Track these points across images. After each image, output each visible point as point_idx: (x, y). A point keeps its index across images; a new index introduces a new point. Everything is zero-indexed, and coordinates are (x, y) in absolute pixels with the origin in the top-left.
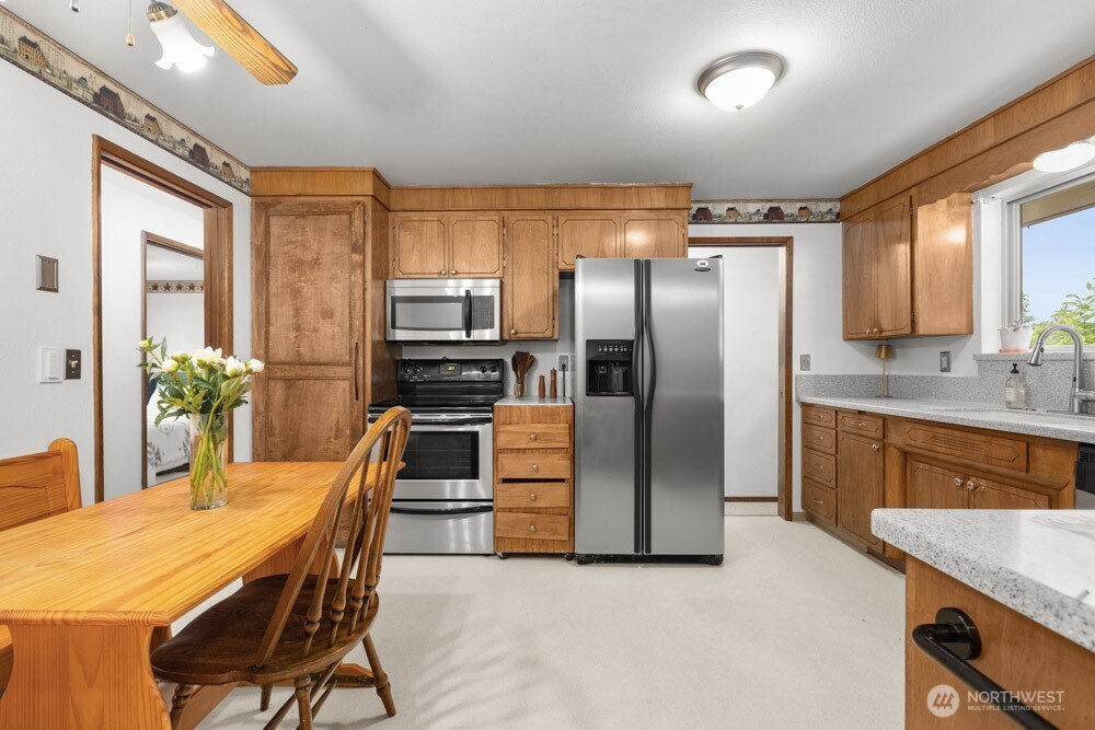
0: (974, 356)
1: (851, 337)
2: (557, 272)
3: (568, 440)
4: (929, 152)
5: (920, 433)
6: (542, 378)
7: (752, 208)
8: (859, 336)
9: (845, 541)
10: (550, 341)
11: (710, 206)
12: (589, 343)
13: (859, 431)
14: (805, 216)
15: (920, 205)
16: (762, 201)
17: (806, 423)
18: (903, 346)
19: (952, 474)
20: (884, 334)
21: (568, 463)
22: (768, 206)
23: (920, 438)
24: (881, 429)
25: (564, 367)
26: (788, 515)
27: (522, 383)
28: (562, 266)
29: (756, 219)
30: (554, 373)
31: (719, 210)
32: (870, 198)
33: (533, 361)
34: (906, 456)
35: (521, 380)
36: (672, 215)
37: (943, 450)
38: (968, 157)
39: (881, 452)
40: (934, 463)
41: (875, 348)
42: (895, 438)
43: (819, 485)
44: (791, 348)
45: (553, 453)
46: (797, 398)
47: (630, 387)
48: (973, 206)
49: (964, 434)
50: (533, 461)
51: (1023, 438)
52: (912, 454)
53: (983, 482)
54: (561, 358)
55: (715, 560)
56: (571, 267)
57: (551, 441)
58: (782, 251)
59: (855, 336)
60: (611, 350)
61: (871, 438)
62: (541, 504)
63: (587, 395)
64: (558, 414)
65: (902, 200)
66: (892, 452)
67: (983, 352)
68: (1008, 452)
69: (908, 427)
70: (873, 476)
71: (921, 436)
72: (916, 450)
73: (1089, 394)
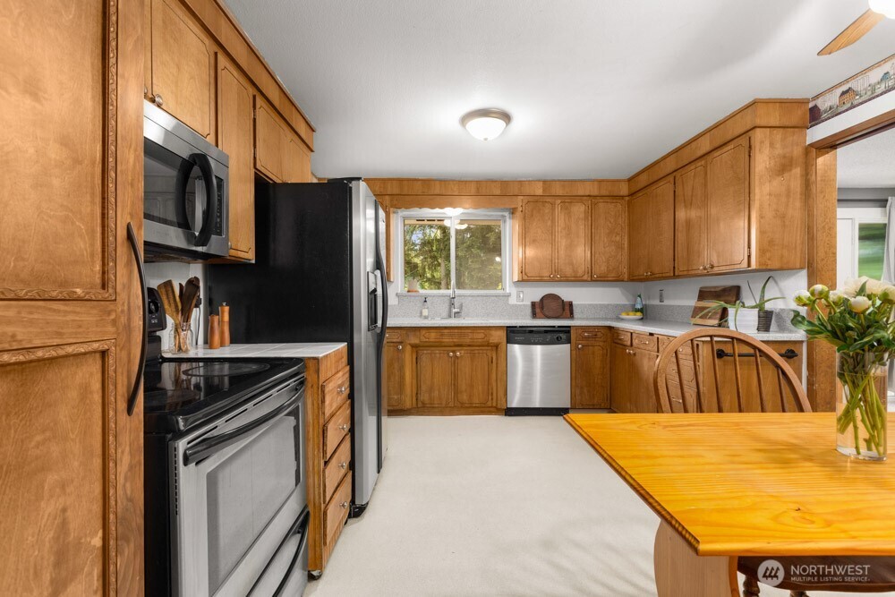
0: (397, 294)
24: (402, 335)
28: (258, 165)
34: (413, 348)
37: (445, 340)
39: (402, 350)
42: (413, 340)
52: (417, 347)
61: (394, 342)
66: (409, 348)
67: (399, 292)
68: (481, 336)
69: (423, 332)
70: (396, 365)
71: (433, 336)
72: (427, 344)
73: (456, 310)
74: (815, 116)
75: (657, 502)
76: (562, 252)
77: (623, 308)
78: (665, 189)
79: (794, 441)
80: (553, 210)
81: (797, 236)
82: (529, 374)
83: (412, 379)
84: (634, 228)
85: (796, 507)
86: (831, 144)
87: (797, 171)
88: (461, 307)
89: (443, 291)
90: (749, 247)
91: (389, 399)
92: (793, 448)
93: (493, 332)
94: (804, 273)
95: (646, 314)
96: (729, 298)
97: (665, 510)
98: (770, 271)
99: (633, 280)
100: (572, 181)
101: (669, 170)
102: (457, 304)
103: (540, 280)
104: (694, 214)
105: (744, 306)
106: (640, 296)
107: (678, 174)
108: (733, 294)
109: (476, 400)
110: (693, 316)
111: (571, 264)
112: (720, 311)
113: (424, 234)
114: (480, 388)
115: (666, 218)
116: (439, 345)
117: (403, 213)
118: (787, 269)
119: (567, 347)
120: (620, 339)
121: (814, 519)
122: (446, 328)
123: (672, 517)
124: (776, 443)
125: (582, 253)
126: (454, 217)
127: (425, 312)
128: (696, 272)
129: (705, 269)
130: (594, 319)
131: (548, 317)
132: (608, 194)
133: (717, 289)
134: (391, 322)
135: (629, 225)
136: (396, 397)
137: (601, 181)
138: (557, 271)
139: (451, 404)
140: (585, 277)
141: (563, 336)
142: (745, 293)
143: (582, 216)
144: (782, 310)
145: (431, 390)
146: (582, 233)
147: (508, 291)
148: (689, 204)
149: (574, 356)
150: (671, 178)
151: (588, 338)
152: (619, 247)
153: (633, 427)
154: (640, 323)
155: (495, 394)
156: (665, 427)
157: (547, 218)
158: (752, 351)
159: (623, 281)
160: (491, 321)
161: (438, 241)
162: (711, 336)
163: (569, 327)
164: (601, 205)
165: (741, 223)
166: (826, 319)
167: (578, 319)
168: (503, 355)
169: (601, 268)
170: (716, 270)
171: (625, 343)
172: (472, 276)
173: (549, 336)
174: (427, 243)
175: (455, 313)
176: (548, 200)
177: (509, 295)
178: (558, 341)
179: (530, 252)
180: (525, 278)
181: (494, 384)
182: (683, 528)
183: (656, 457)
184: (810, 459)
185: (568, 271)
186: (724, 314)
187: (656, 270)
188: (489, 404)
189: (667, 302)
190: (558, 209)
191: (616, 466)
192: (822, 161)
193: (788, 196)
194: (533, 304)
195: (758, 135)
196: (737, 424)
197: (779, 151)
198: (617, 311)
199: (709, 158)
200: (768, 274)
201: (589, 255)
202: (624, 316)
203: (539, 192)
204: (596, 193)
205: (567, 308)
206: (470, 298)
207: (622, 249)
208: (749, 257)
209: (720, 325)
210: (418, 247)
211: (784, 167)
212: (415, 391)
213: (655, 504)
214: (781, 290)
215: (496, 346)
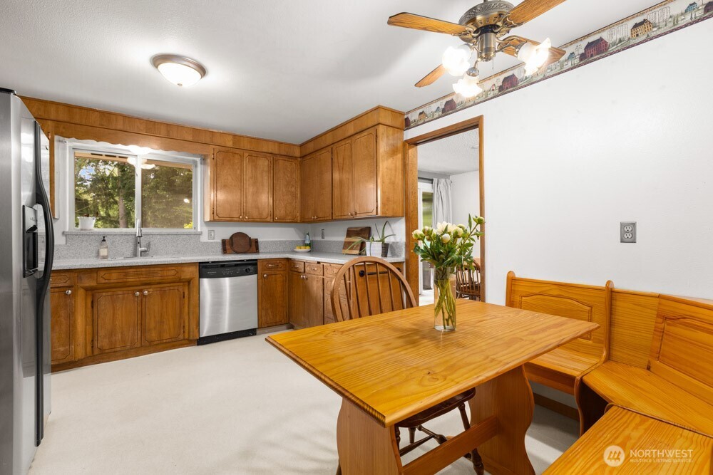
0: (63, 232)
5: (115, 274)
19: (130, 292)
37: (131, 280)
42: (87, 283)
66: (81, 292)
67: (67, 230)
68: (173, 272)
69: (102, 273)
70: (63, 313)
71: (114, 277)
72: (107, 285)
73: (143, 249)
74: (408, 124)
75: (351, 394)
76: (250, 197)
77: (296, 243)
78: (325, 155)
79: (414, 327)
80: (242, 161)
81: (399, 196)
82: (218, 304)
83: (86, 325)
84: (304, 181)
85: (427, 372)
86: (415, 142)
87: (400, 156)
88: (149, 245)
89: (122, 230)
90: (377, 202)
91: (53, 353)
92: (416, 332)
93: (186, 269)
94: (403, 220)
95: (313, 248)
96: (365, 236)
97: (358, 399)
98: (387, 218)
99: (303, 222)
100: (258, 139)
101: (328, 143)
102: (143, 243)
103: (229, 221)
104: (346, 176)
105: (374, 241)
106: (308, 234)
107: (334, 146)
108: (366, 233)
109: (166, 336)
110: (344, 248)
111: (257, 207)
112: (360, 244)
113: (97, 170)
114: (171, 323)
115: (327, 176)
116: (123, 285)
117: (71, 143)
118: (395, 217)
119: (254, 277)
120: (297, 268)
121: (438, 377)
122: (131, 267)
123: (364, 403)
124: (406, 330)
125: (265, 199)
126: (141, 155)
127: (104, 252)
128: (346, 217)
129: (352, 215)
130: (276, 253)
131: (237, 253)
132: (286, 154)
133: (358, 229)
134: (57, 264)
135: (301, 180)
136: (62, 349)
137: (280, 143)
138: (245, 213)
139: (138, 345)
140: (269, 219)
141: (251, 268)
142: (374, 232)
143: (266, 169)
144: (393, 243)
145: (112, 334)
146: (266, 183)
147: (199, 230)
148: (341, 169)
149: (260, 284)
150: (329, 148)
151: (272, 268)
152: (294, 196)
153: (322, 337)
154: (309, 254)
155: (187, 328)
156: (342, 332)
157: (237, 167)
158: (386, 270)
159: (296, 222)
160: (183, 258)
161: (115, 179)
162: (364, 262)
163: (257, 260)
164: (281, 162)
165: (372, 186)
166: (429, 247)
167: (262, 253)
168: (195, 289)
169: (280, 212)
170: (358, 216)
171: (300, 271)
172: (156, 216)
173: (239, 269)
174: (100, 180)
175: (142, 252)
176: (238, 151)
177: (200, 234)
178: (247, 273)
179: (221, 196)
180: (217, 218)
181: (186, 318)
182: (373, 409)
183: (343, 358)
184: (424, 337)
185: (255, 214)
186: (362, 246)
187: (321, 215)
188: (181, 337)
189: (327, 239)
190: (246, 161)
191: (316, 372)
192: (411, 151)
193: (396, 171)
194: (224, 242)
195: (381, 129)
196: (383, 322)
197: (391, 142)
198: (292, 246)
199: (353, 138)
200: (385, 220)
201: (272, 201)
202: (298, 249)
203: (230, 144)
204: (276, 152)
205: (253, 244)
206: (159, 237)
207: (296, 197)
208: (377, 208)
209: (360, 254)
210: (88, 183)
211: (393, 152)
212: (89, 338)
213: (350, 396)
214: (392, 230)
215: (189, 282)
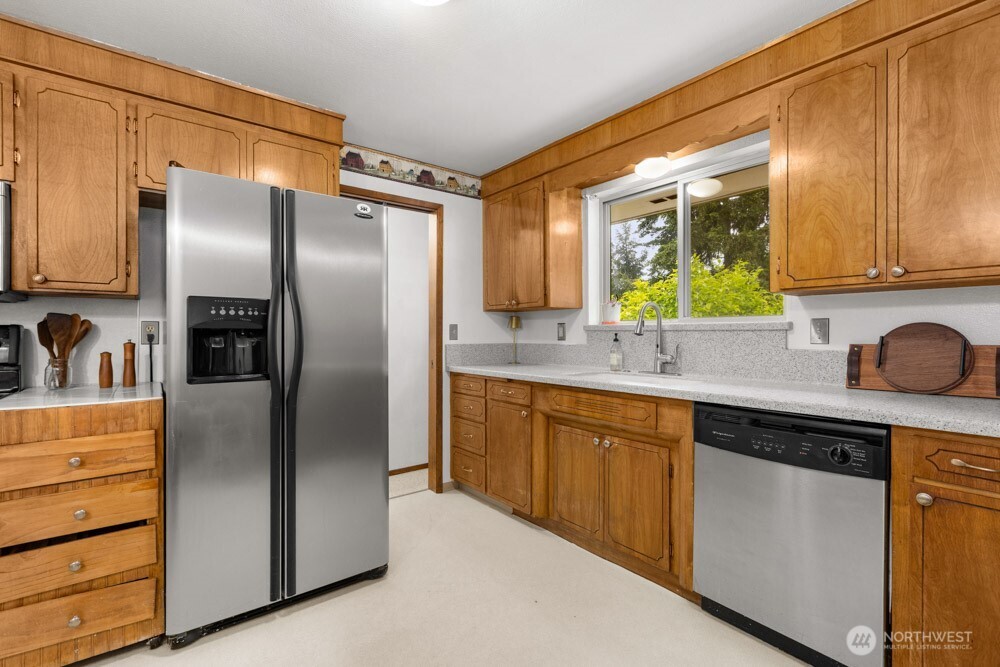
0: (584, 327)
1: (490, 308)
2: (135, 192)
3: (152, 454)
4: (559, 144)
5: (566, 398)
6: (107, 357)
7: (406, 166)
8: (499, 307)
9: (494, 506)
10: (124, 298)
11: (363, 154)
12: (193, 301)
13: (509, 399)
14: (452, 186)
15: (551, 191)
16: (416, 161)
17: (454, 392)
18: (527, 318)
19: (590, 434)
20: (520, 306)
21: (153, 493)
22: (421, 168)
23: (565, 403)
24: (529, 395)
25: (151, 339)
26: (439, 488)
27: (64, 366)
28: (144, 182)
29: (409, 179)
30: (131, 347)
31: (372, 160)
32: (508, 180)
33: (88, 330)
34: (549, 418)
35: (61, 363)
36: (320, 147)
37: (584, 413)
38: (590, 153)
39: (529, 419)
40: (574, 424)
41: (508, 320)
42: (542, 405)
43: (469, 454)
44: (441, 318)
45: (122, 481)
46: (447, 368)
47: (262, 366)
48: (583, 201)
49: (604, 398)
50: (77, 503)
51: (651, 399)
52: (554, 418)
53: (616, 440)
54: (146, 324)
55: (377, 574)
56: (162, 187)
57: (117, 462)
58: (432, 218)
59: (494, 308)
60: (232, 312)
61: (521, 405)
62: (95, 573)
63: (190, 382)
64: (133, 416)
65: (537, 185)
66: (538, 417)
67: (590, 324)
68: (641, 414)
69: (554, 393)
70: (521, 441)
71: (566, 401)
72: (559, 415)
73: (666, 357)
80: (879, 81)
93: (665, 411)
114: (648, 523)
127: (613, 359)
136: (521, 491)
138: (893, 257)
139: (599, 536)
145: (570, 496)
147: (788, 318)
151: (966, 474)
155: (677, 550)
157: (858, 111)
173: (807, 444)
175: (663, 364)
176: (860, 59)
177: (788, 328)
180: (789, 284)
181: (676, 525)
185: (943, 252)
188: (665, 565)
190: (898, 76)
212: (551, 491)
215: (672, 444)
